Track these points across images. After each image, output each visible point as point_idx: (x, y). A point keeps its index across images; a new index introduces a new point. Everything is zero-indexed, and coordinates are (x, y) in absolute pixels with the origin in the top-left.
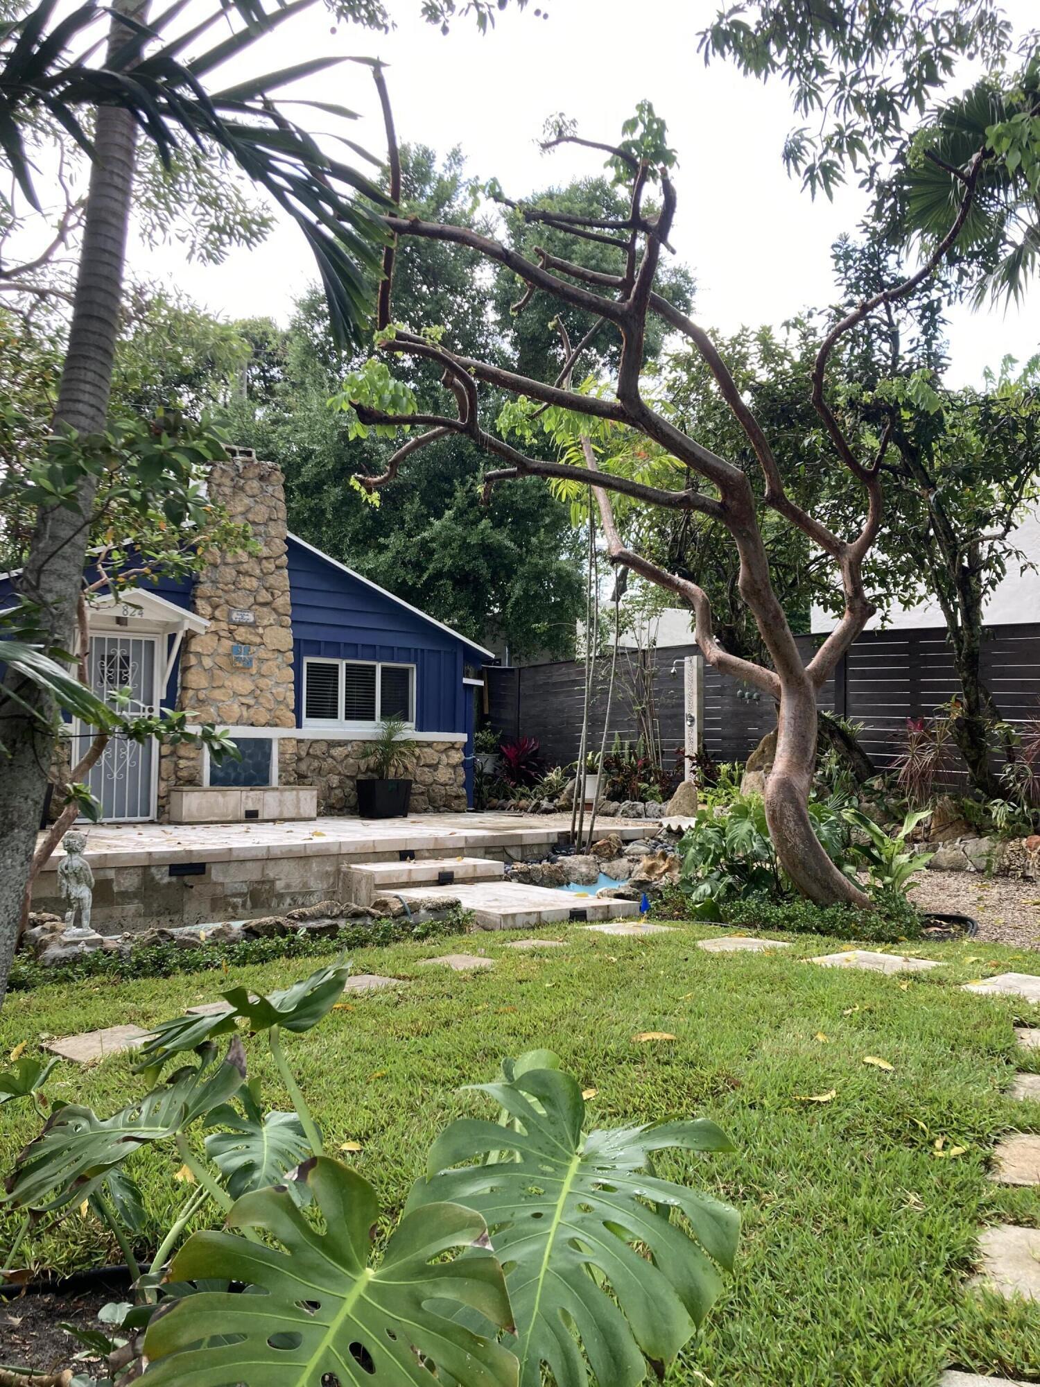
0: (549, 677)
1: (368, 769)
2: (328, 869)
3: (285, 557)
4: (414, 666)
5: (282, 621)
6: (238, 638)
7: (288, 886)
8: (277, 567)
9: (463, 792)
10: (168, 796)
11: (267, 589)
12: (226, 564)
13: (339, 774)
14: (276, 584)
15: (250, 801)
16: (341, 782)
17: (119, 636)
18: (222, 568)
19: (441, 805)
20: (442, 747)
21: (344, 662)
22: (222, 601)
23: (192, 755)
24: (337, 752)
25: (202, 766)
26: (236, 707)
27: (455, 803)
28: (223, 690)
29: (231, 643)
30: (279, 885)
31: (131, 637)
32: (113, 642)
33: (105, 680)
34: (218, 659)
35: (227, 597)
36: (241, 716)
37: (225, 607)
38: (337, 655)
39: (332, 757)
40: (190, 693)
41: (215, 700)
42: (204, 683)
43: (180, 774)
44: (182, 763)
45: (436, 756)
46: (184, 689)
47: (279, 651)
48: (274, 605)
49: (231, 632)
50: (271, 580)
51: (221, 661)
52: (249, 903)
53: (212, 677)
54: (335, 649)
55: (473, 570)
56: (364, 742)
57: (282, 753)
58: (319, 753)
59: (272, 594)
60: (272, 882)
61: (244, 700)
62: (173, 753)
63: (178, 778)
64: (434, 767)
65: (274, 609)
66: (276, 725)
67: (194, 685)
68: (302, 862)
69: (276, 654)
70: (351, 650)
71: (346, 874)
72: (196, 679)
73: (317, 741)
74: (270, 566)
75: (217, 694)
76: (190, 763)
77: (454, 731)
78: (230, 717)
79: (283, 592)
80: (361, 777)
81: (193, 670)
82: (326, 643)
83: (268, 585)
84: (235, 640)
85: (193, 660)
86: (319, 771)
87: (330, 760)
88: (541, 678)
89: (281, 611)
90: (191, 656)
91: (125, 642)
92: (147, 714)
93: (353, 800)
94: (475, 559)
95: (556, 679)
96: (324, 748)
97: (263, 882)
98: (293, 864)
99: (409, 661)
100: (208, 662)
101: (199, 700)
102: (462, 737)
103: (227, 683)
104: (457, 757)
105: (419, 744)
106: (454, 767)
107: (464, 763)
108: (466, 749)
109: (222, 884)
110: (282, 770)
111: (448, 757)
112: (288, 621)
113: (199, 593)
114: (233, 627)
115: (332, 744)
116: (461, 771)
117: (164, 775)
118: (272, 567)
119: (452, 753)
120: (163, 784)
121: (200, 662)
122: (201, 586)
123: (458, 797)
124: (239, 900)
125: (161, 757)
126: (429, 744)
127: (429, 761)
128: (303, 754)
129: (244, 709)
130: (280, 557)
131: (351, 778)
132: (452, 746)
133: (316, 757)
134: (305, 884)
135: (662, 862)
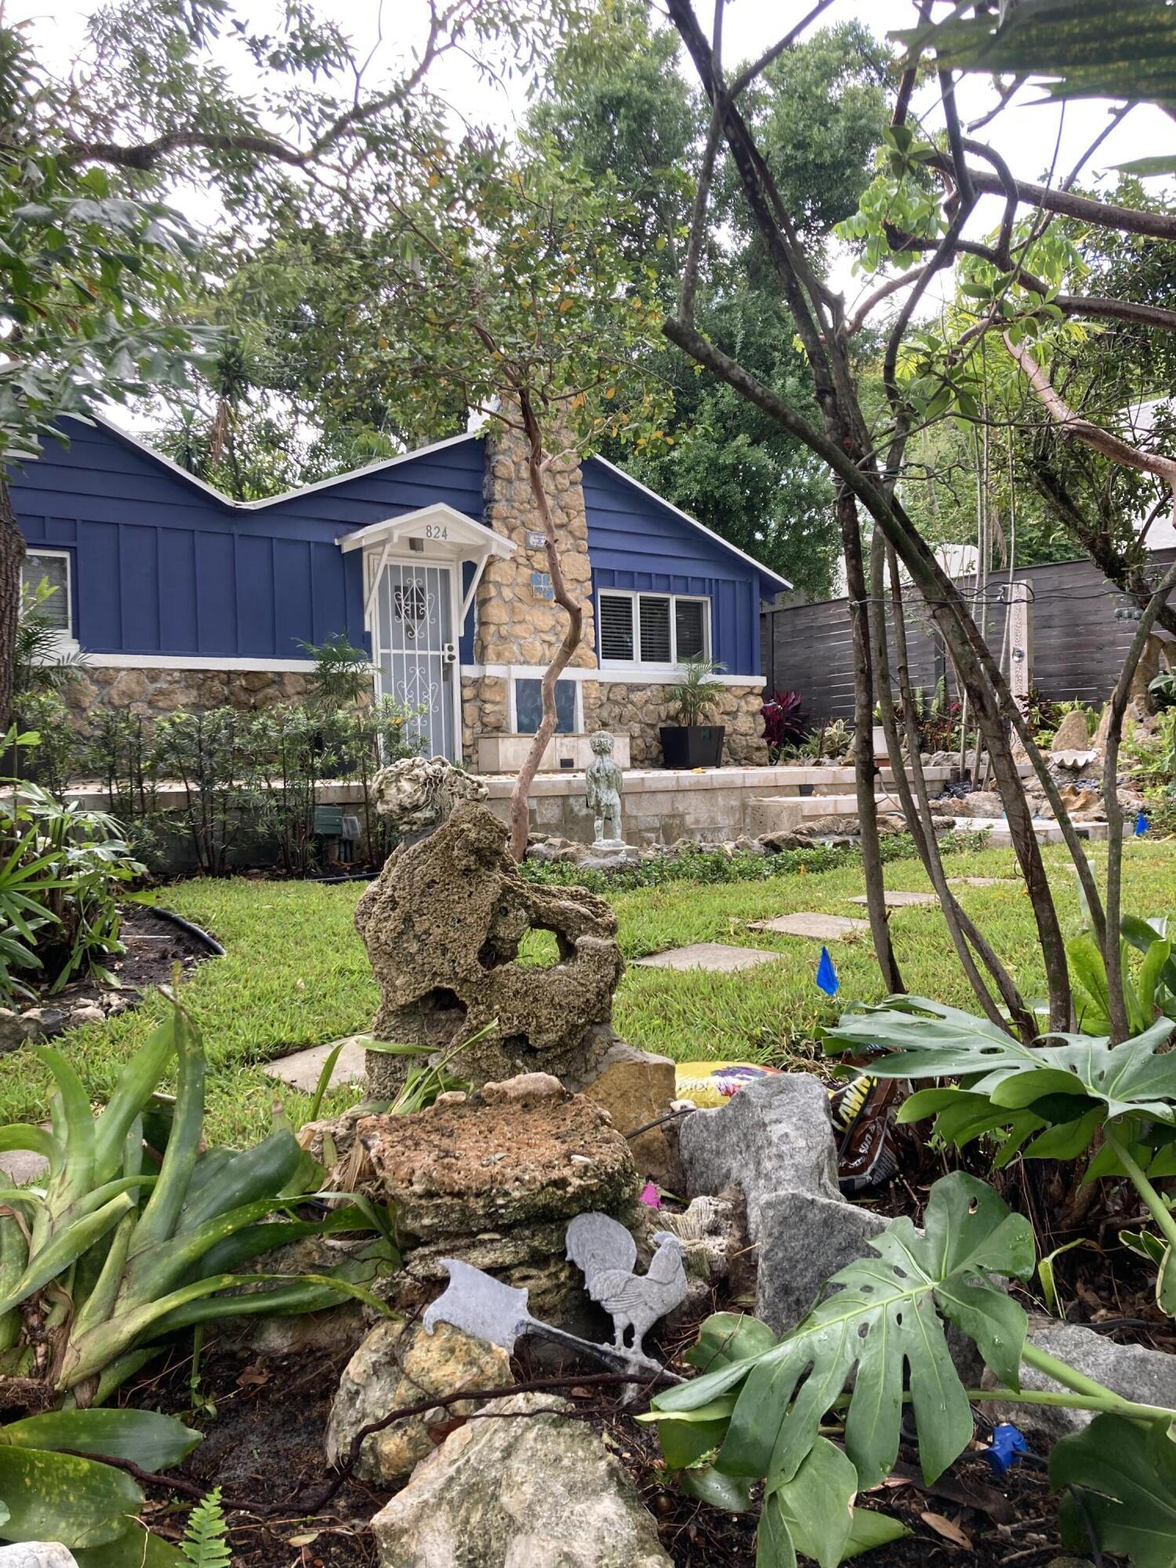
0: (813, 620)
1: (669, 717)
2: (734, 803)
3: (579, 472)
4: (708, 599)
5: (578, 546)
6: (536, 566)
7: (697, 821)
8: (572, 483)
9: (764, 743)
10: (474, 744)
11: (562, 509)
12: (521, 479)
13: (640, 722)
14: (572, 503)
15: (564, 749)
16: (642, 731)
17: (414, 563)
18: (517, 484)
19: (745, 759)
20: (741, 692)
21: (639, 595)
22: (518, 522)
23: (498, 699)
24: (637, 697)
25: (508, 710)
26: (538, 644)
27: (756, 756)
28: (524, 626)
29: (530, 572)
30: (689, 819)
31: (426, 564)
32: (408, 570)
33: (403, 615)
34: (517, 590)
35: (524, 518)
36: (544, 655)
37: (522, 530)
38: (632, 587)
39: (632, 703)
40: (492, 628)
41: (517, 637)
42: (505, 618)
43: (486, 720)
44: (488, 708)
45: (735, 702)
46: (483, 624)
47: (577, 581)
48: (570, 528)
49: (528, 558)
50: (567, 498)
51: (522, 592)
52: (662, 838)
53: (513, 610)
54: (630, 579)
55: (723, 496)
56: (663, 686)
57: (585, 697)
58: (619, 698)
59: (568, 515)
60: (682, 816)
61: (546, 638)
62: (477, 696)
63: (485, 725)
64: (733, 715)
65: (570, 532)
66: (579, 666)
67: (495, 620)
68: (708, 795)
69: (575, 585)
70: (646, 580)
71: (755, 809)
72: (496, 612)
73: (617, 685)
74: (564, 481)
75: (518, 630)
76: (496, 708)
77: (751, 673)
78: (533, 657)
79: (579, 512)
80: (663, 725)
81: (493, 602)
82: (620, 572)
83: (563, 504)
84: (533, 568)
85: (493, 592)
86: (620, 718)
87: (630, 706)
88: (802, 622)
89: (577, 534)
90: (491, 586)
91: (420, 571)
92: (447, 653)
93: (655, 751)
94: (725, 483)
95: (821, 622)
96: (624, 692)
97: (673, 816)
98: (700, 796)
99: (703, 593)
100: (507, 593)
101: (501, 637)
102: (760, 681)
103: (528, 618)
104: (757, 703)
105: (717, 687)
106: (753, 715)
107: (763, 712)
108: (766, 694)
109: (636, 817)
110: (587, 716)
111: (747, 703)
112: (584, 545)
113: (494, 513)
114: (530, 553)
115: (633, 688)
116: (761, 719)
117: (469, 721)
118: (567, 482)
119: (751, 698)
120: (468, 732)
121: (500, 593)
122: (496, 505)
123: (758, 749)
124: (652, 836)
125: (463, 701)
126: (728, 689)
127: (728, 709)
128: (604, 699)
129: (546, 646)
130: (573, 471)
131: (652, 726)
132: (751, 691)
133: (616, 703)
134: (713, 820)
135: (1073, 798)
